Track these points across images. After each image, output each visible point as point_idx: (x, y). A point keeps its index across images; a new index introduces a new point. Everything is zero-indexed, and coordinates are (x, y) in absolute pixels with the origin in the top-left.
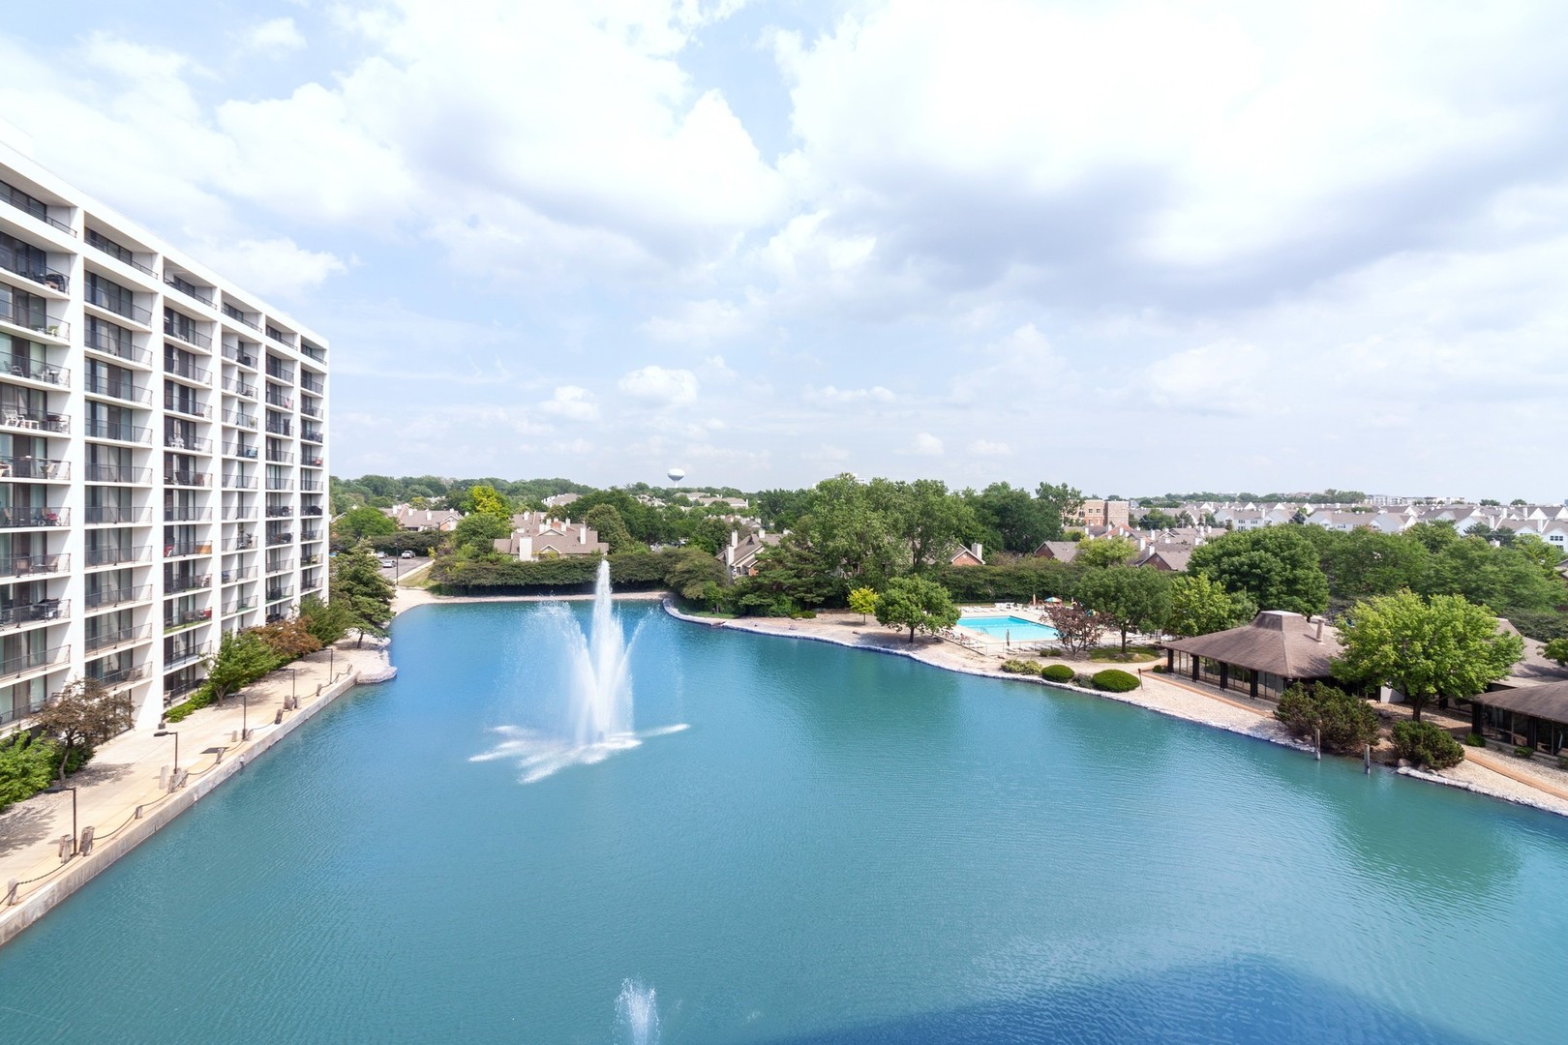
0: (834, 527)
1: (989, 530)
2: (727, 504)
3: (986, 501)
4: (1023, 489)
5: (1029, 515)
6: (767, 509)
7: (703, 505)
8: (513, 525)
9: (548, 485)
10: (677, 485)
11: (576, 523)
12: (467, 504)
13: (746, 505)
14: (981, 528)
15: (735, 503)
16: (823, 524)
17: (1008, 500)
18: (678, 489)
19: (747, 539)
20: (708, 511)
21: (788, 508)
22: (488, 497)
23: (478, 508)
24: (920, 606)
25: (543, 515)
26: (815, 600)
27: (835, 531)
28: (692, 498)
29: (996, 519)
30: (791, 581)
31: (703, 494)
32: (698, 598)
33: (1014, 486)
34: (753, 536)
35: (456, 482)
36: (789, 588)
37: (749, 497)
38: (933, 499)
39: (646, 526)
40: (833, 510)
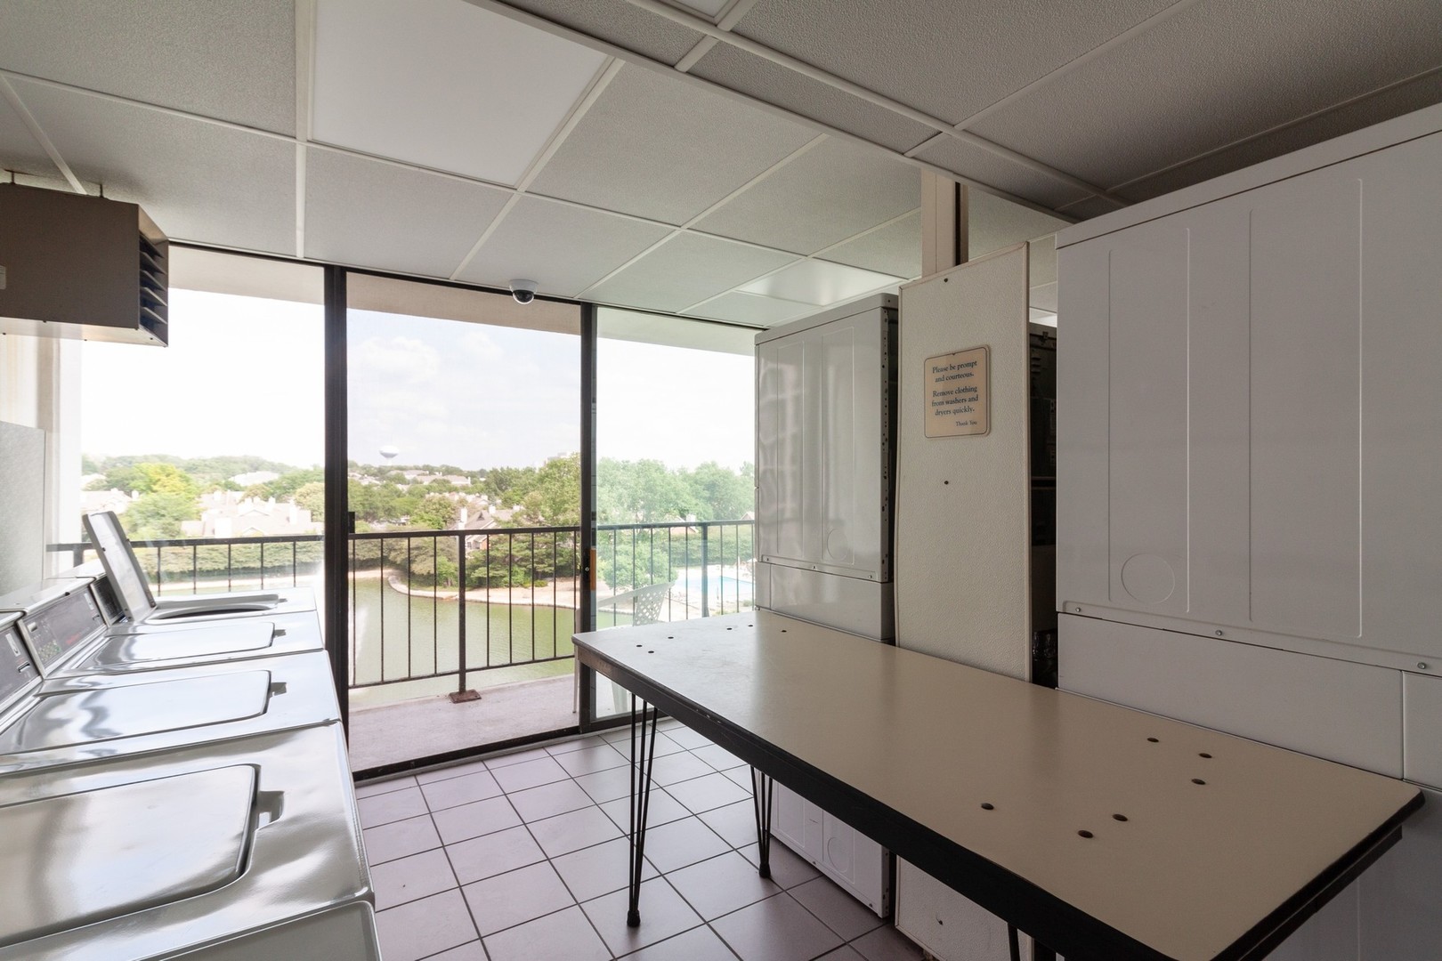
0: (565, 502)
1: (701, 503)
2: (448, 482)
3: (698, 477)
4: (728, 468)
5: (733, 490)
6: (494, 486)
7: (421, 483)
8: (201, 506)
9: (235, 462)
10: (389, 463)
11: (281, 502)
12: (141, 484)
13: (468, 481)
14: (694, 501)
15: (457, 481)
16: (554, 500)
17: (716, 477)
18: (392, 467)
19: (477, 515)
20: (429, 489)
21: (516, 485)
22: (168, 475)
23: (155, 488)
24: (644, 570)
25: (239, 495)
26: (546, 570)
27: (566, 506)
28: (409, 476)
29: (707, 494)
30: (523, 553)
31: (422, 472)
32: (429, 573)
33: (722, 466)
34: (484, 512)
35: (109, 458)
36: (522, 560)
37: (472, 475)
38: (655, 475)
39: (363, 505)
40: (563, 486)
